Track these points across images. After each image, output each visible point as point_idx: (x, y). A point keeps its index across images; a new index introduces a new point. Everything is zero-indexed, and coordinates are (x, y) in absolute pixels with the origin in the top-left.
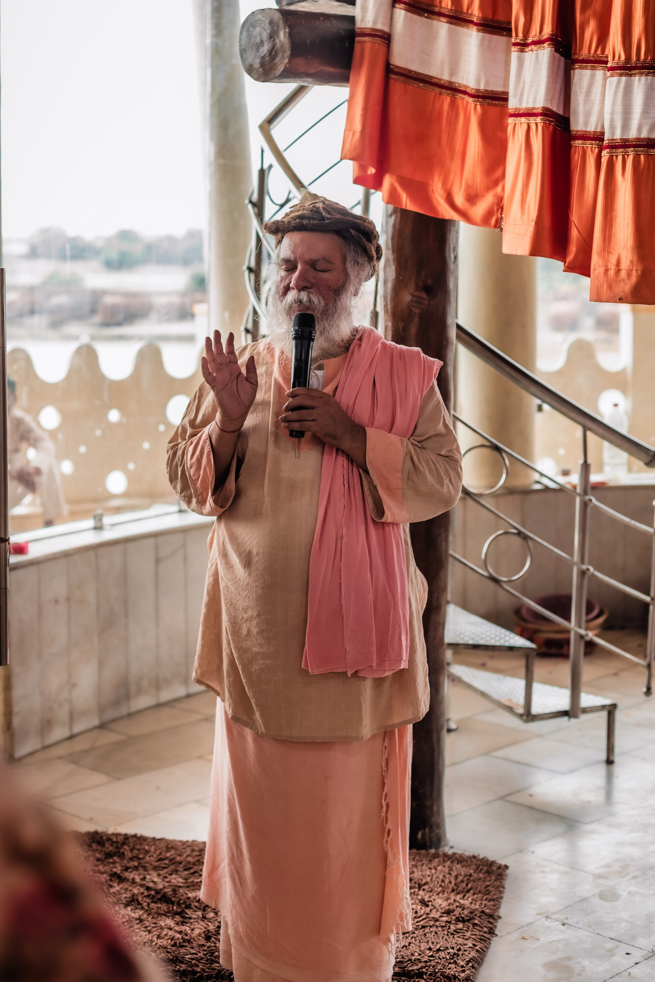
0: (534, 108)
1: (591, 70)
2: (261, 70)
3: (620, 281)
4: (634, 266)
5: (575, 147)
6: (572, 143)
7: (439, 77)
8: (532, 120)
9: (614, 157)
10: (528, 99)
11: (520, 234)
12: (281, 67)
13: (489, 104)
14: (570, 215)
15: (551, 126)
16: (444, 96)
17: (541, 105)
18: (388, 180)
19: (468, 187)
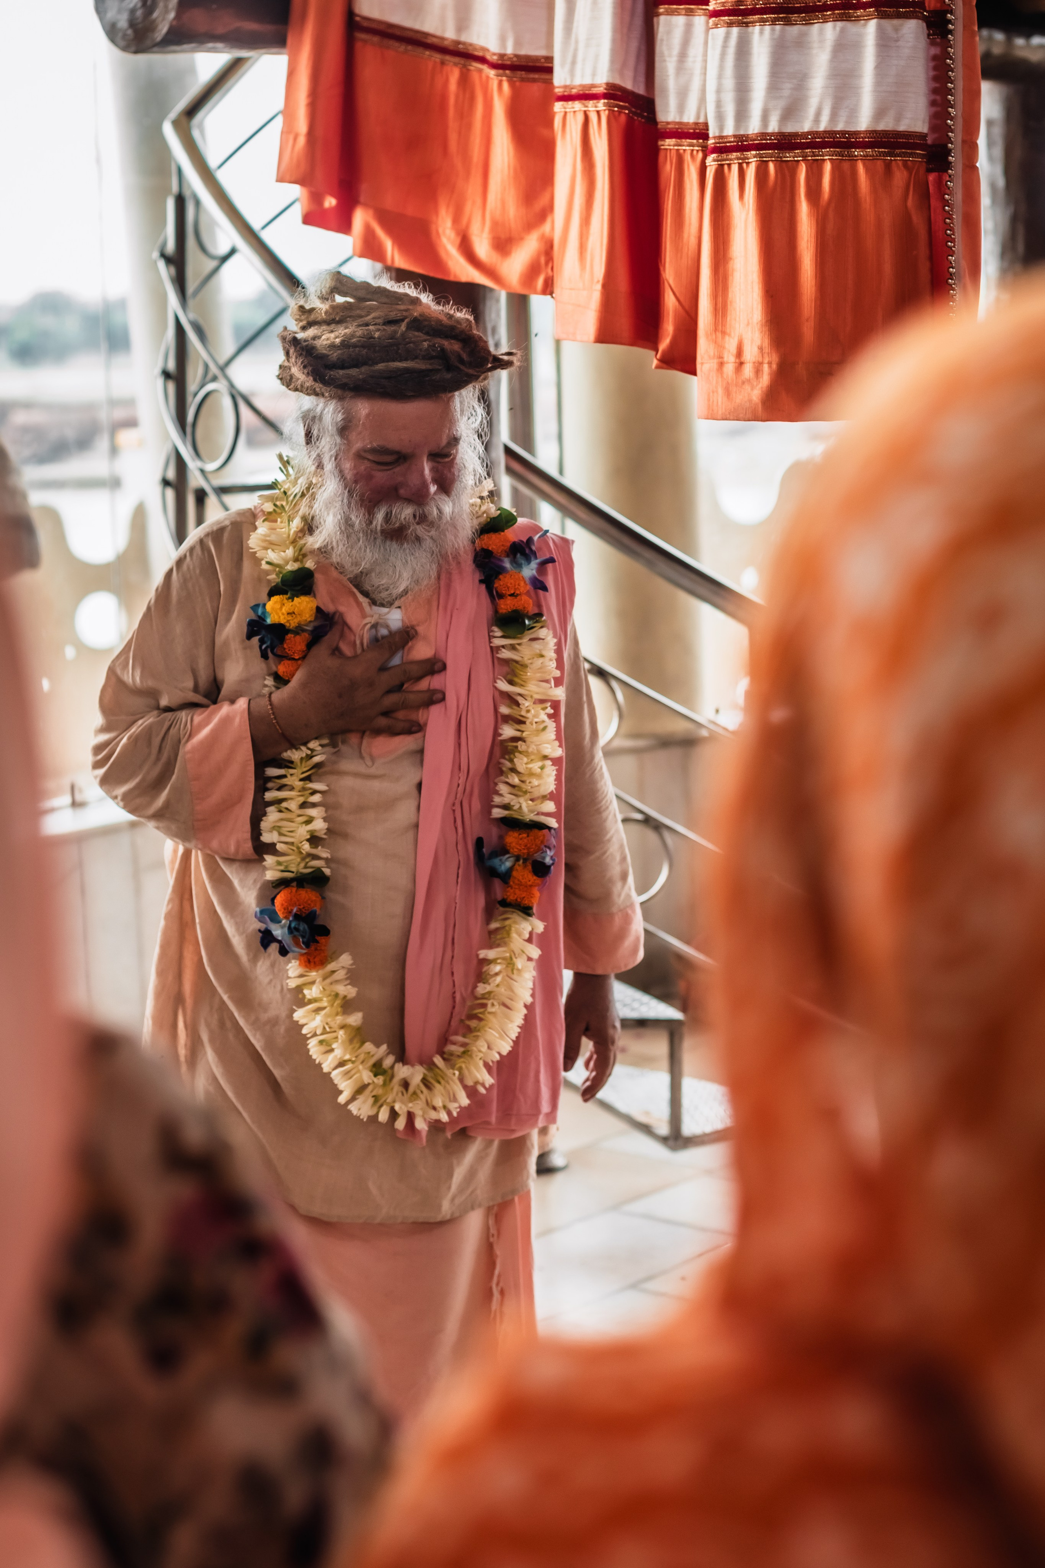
0: (593, 86)
1: (685, 17)
2: (130, 32)
3: (743, 383)
4: (766, 355)
5: (664, 151)
6: (660, 143)
8: (591, 103)
10: (583, 69)
11: (580, 306)
12: (165, 26)
13: (523, 80)
14: (662, 269)
15: (623, 115)
16: (449, 67)
17: (604, 81)
18: (360, 218)
19: (496, 225)
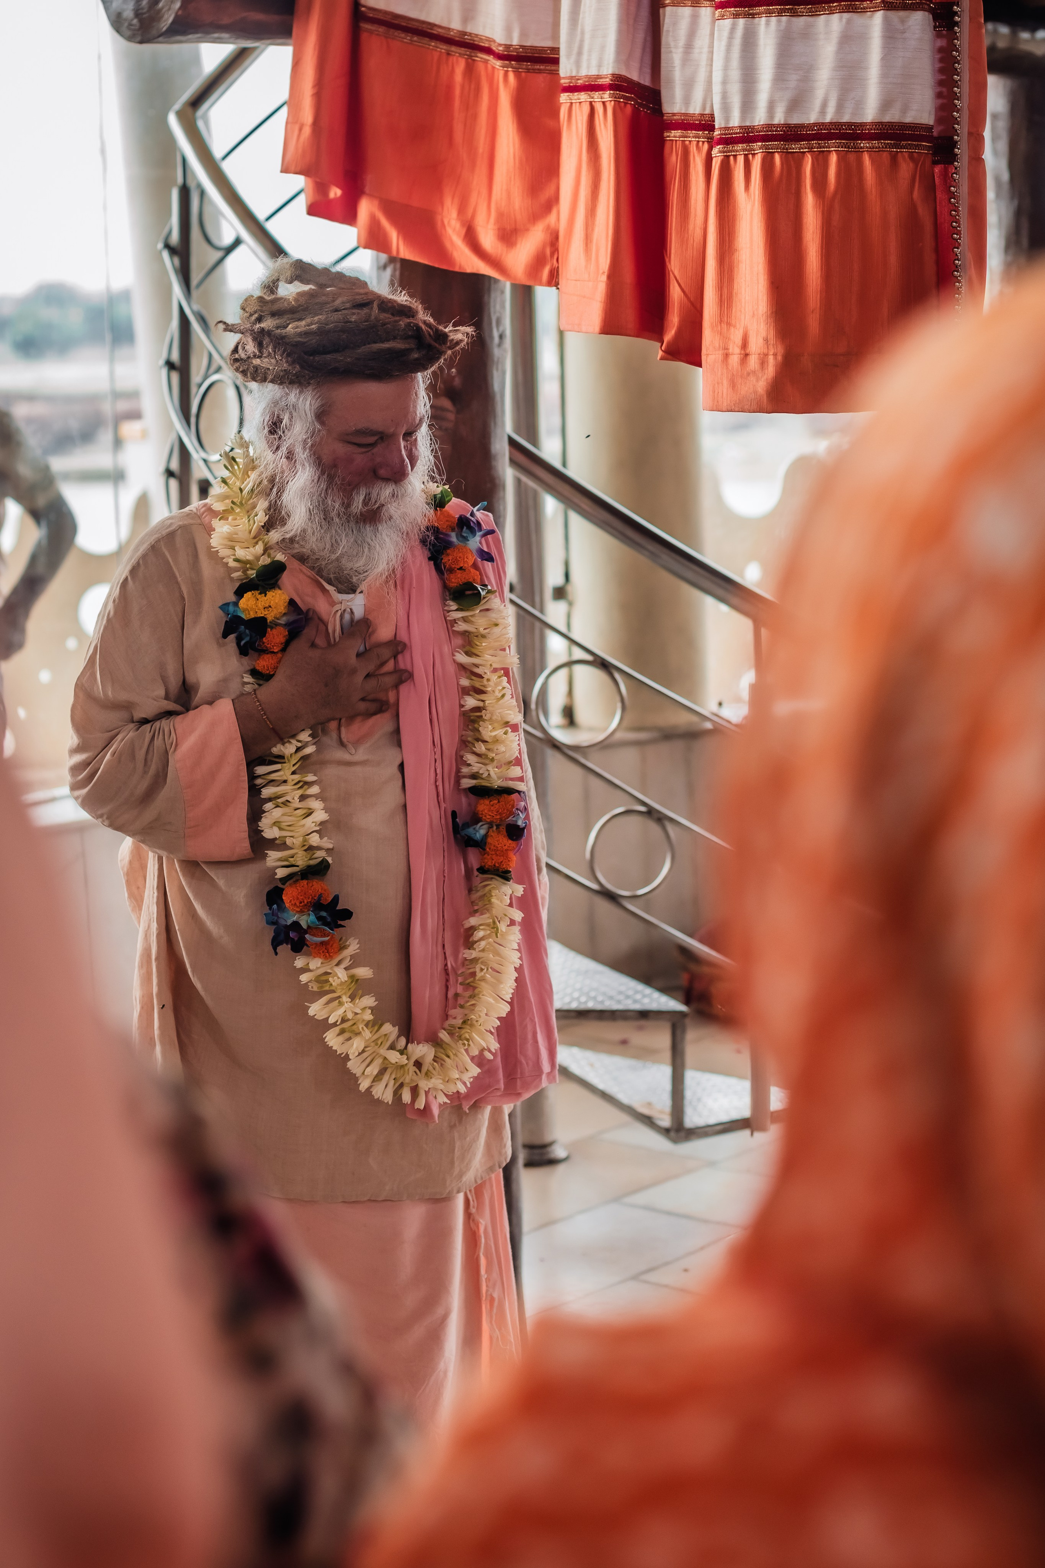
0: (599, 77)
1: (691, 8)
2: (135, 21)
3: (748, 374)
4: (771, 347)
5: (671, 142)
6: (666, 134)
7: (445, 24)
8: (596, 96)
9: (732, 158)
10: (589, 60)
11: (584, 297)
12: (170, 16)
13: (528, 71)
14: (667, 260)
15: (629, 106)
16: (455, 58)
17: (610, 72)
18: (365, 208)
19: (500, 215)
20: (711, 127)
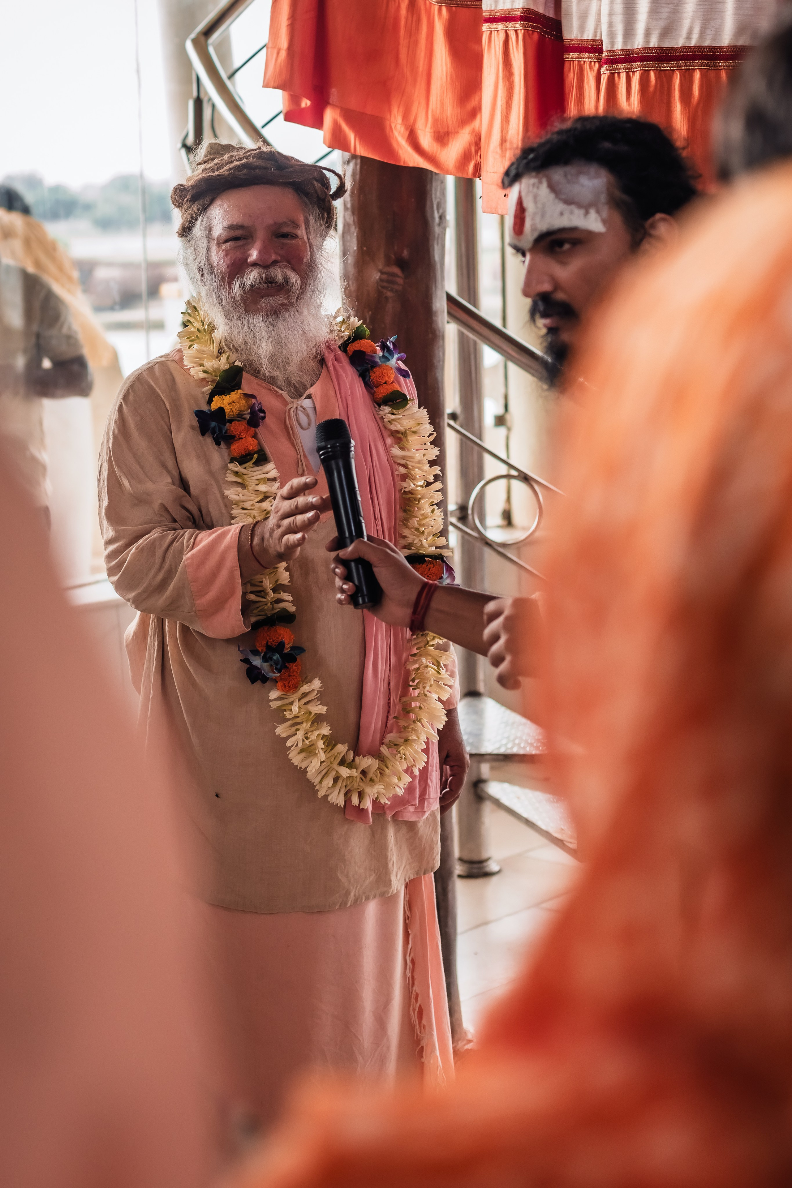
0: (512, 10)
5: (568, 63)
6: (565, 56)
8: (510, 25)
9: (616, 75)
13: (457, 6)
15: (536, 34)
17: (521, 6)
18: (329, 116)
19: (436, 121)
20: (600, 50)
